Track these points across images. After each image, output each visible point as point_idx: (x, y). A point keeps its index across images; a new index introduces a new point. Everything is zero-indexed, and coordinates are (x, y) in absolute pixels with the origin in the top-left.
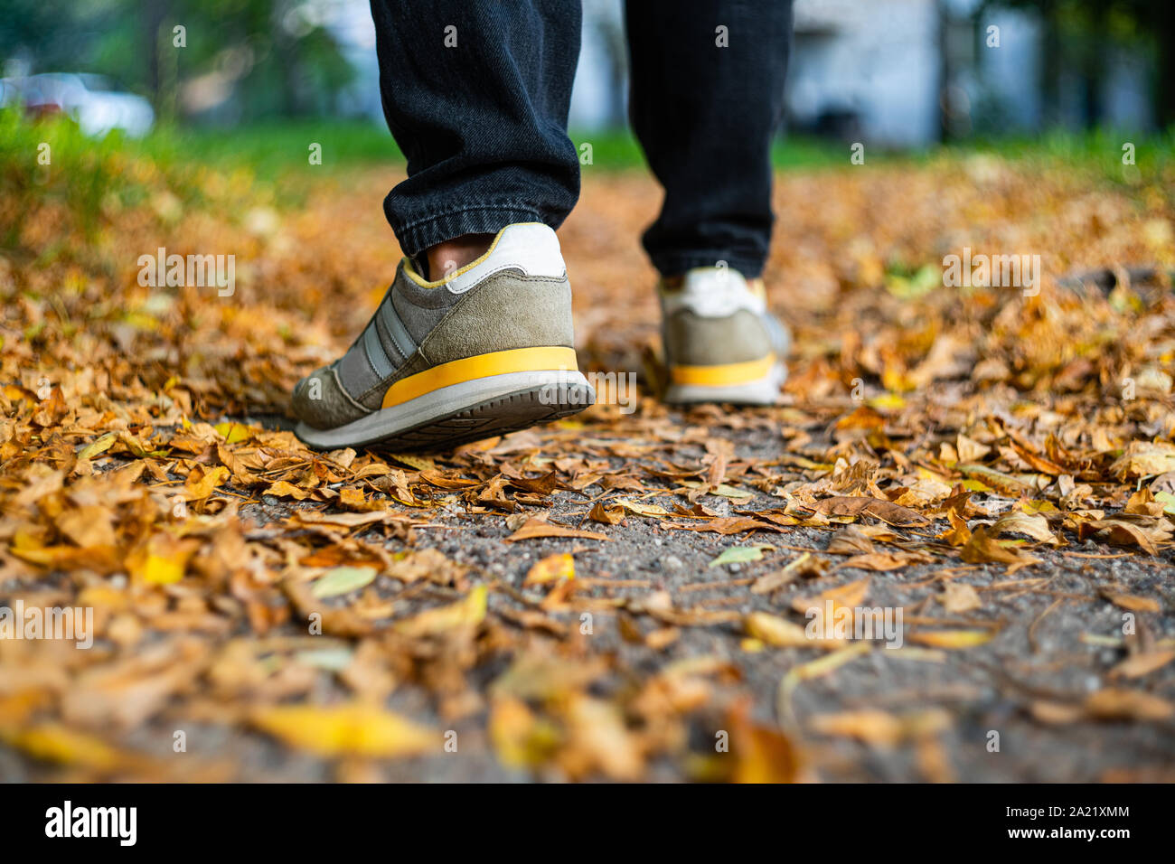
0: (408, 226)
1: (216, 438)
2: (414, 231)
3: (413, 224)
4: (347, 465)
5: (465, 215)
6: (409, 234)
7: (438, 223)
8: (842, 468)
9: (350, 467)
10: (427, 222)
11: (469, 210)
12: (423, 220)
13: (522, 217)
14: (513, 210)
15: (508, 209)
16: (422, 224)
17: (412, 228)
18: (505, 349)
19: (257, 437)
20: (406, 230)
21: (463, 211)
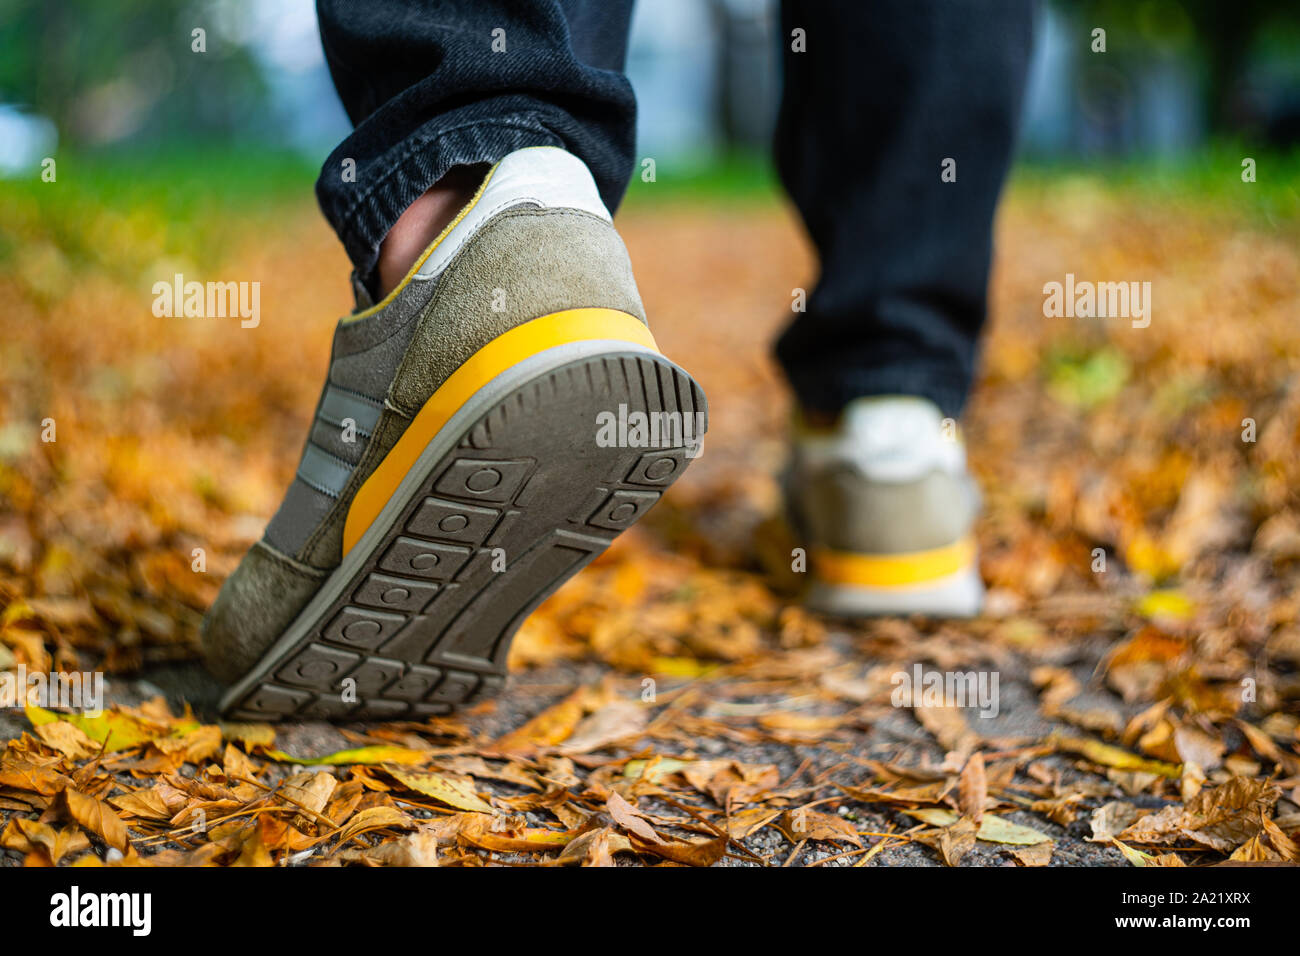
0: (360, 198)
1: (82, 746)
2: (373, 201)
3: (369, 191)
4: (319, 809)
5: (443, 141)
6: (364, 211)
7: (405, 172)
8: (1197, 781)
9: (325, 811)
10: (389, 179)
11: (448, 134)
12: (382, 178)
13: (535, 139)
14: (521, 128)
15: (512, 127)
16: (382, 185)
17: (367, 198)
18: (527, 321)
19: (158, 744)
20: (360, 207)
21: (439, 137)
